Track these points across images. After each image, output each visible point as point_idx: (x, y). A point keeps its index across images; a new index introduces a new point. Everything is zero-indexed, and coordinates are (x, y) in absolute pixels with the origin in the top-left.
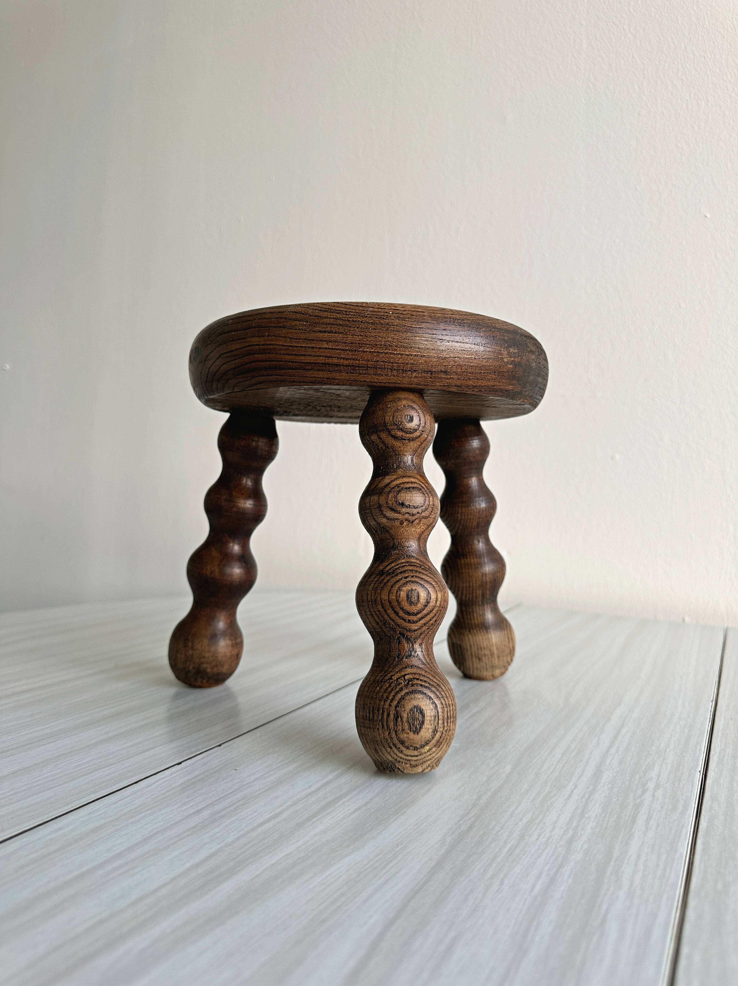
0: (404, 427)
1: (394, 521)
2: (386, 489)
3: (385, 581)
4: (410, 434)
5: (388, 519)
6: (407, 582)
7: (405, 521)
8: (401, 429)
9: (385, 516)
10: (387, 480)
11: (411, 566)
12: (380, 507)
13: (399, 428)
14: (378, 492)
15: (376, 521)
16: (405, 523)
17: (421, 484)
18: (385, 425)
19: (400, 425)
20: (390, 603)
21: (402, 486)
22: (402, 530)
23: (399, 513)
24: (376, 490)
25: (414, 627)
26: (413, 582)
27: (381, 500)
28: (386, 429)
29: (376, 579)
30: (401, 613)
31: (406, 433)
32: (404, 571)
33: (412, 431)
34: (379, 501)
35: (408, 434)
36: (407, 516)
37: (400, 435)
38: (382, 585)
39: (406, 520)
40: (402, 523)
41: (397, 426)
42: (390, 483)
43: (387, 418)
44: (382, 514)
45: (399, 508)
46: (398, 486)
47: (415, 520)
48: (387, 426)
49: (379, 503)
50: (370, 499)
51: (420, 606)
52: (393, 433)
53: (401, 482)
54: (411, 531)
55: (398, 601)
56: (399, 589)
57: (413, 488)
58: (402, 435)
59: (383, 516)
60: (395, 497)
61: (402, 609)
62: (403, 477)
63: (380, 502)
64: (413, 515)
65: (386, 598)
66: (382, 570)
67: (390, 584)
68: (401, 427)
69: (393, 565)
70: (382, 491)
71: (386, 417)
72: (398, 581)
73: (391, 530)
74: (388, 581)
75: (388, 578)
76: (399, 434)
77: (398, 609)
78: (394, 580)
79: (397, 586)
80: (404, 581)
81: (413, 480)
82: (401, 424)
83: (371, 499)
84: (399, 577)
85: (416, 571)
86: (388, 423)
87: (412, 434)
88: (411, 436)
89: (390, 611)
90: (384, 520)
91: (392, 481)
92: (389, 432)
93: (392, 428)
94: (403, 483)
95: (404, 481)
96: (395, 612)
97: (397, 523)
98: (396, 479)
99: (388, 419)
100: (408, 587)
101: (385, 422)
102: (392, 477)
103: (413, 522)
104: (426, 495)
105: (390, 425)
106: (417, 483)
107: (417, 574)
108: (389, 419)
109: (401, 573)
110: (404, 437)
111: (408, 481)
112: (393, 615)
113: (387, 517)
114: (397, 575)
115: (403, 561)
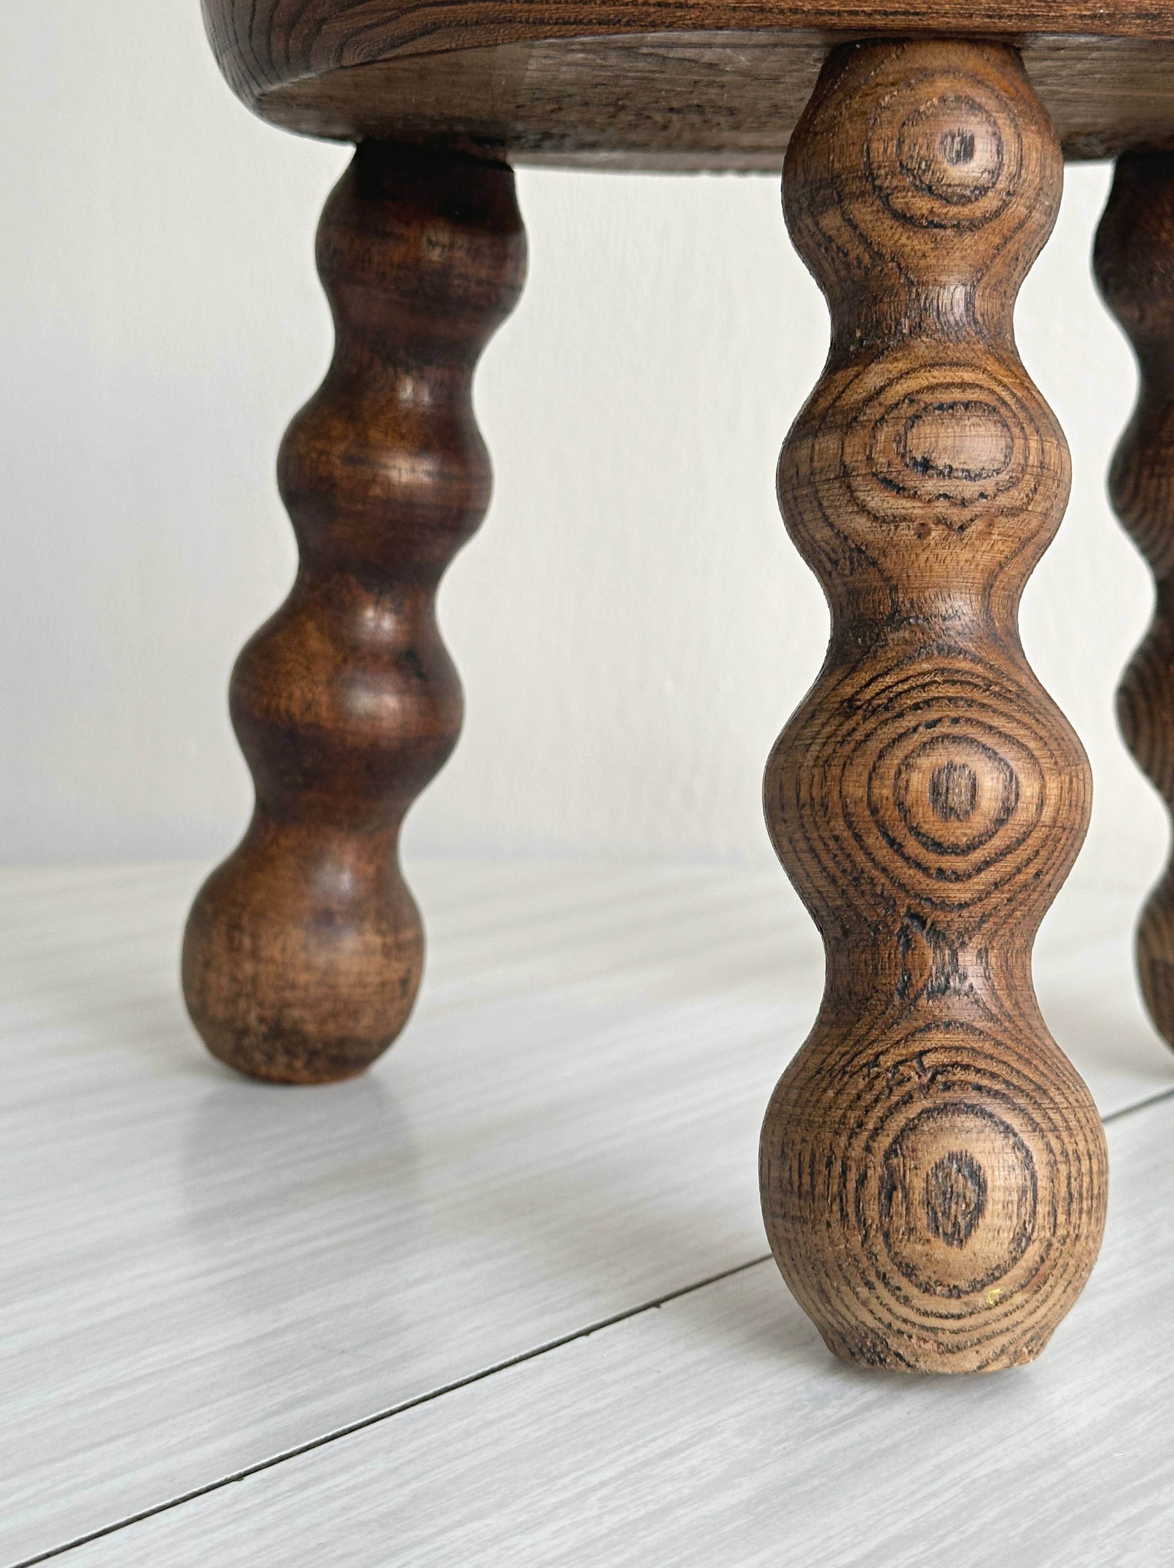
0: (939, 181)
1: (897, 527)
2: (868, 411)
3: (858, 736)
4: (963, 205)
5: (876, 518)
6: (934, 741)
7: (933, 526)
8: (930, 188)
9: (863, 509)
10: (874, 378)
11: (954, 683)
12: (845, 474)
13: (921, 182)
14: (839, 422)
15: (832, 526)
16: (933, 534)
17: (998, 389)
18: (871, 174)
19: (924, 171)
20: (874, 811)
21: (927, 398)
22: (923, 557)
23: (915, 496)
24: (834, 414)
25: (958, 892)
26: (956, 739)
27: (848, 450)
28: (874, 187)
29: (828, 729)
30: (912, 847)
31: (947, 200)
32: (928, 703)
33: (968, 193)
34: (842, 455)
35: (956, 204)
36: (941, 507)
37: (925, 211)
38: (848, 748)
39: (938, 522)
40: (922, 532)
41: (915, 177)
42: (882, 390)
43: (878, 147)
44: (854, 500)
45: (913, 479)
46: (910, 398)
47: (972, 520)
48: (878, 176)
49: (843, 464)
50: (813, 446)
51: (979, 822)
52: (898, 202)
53: (925, 383)
54: (958, 562)
55: (900, 804)
56: (907, 764)
57: (967, 405)
58: (931, 211)
59: (856, 509)
60: (901, 439)
61: (916, 831)
62: (933, 366)
63: (847, 459)
64: (964, 503)
65: (861, 792)
66: (851, 700)
67: (874, 746)
68: (927, 178)
69: (889, 680)
70: (855, 419)
71: (875, 145)
72: (901, 736)
73: (886, 556)
74: (868, 736)
75: (871, 724)
76: (922, 205)
77: (900, 832)
78: (888, 732)
79: (899, 753)
80: (924, 735)
81: (968, 376)
82: (928, 166)
83: (817, 447)
84: (909, 721)
85: (970, 703)
86: (879, 167)
87: (970, 206)
88: (966, 211)
89: (874, 840)
90: (861, 523)
91: (890, 383)
92: (886, 199)
93: (895, 183)
94: (931, 388)
95: (935, 381)
96: (892, 842)
97: (906, 533)
98: (907, 373)
99: (881, 150)
100: (939, 757)
101: (869, 164)
102: (890, 367)
103: (962, 528)
104: (1016, 431)
105: (887, 174)
106: (981, 387)
107: (974, 713)
108: (885, 150)
109: (916, 707)
110: (939, 216)
111: (949, 380)
112: (884, 854)
113: (869, 513)
114: (900, 715)
115: (926, 666)
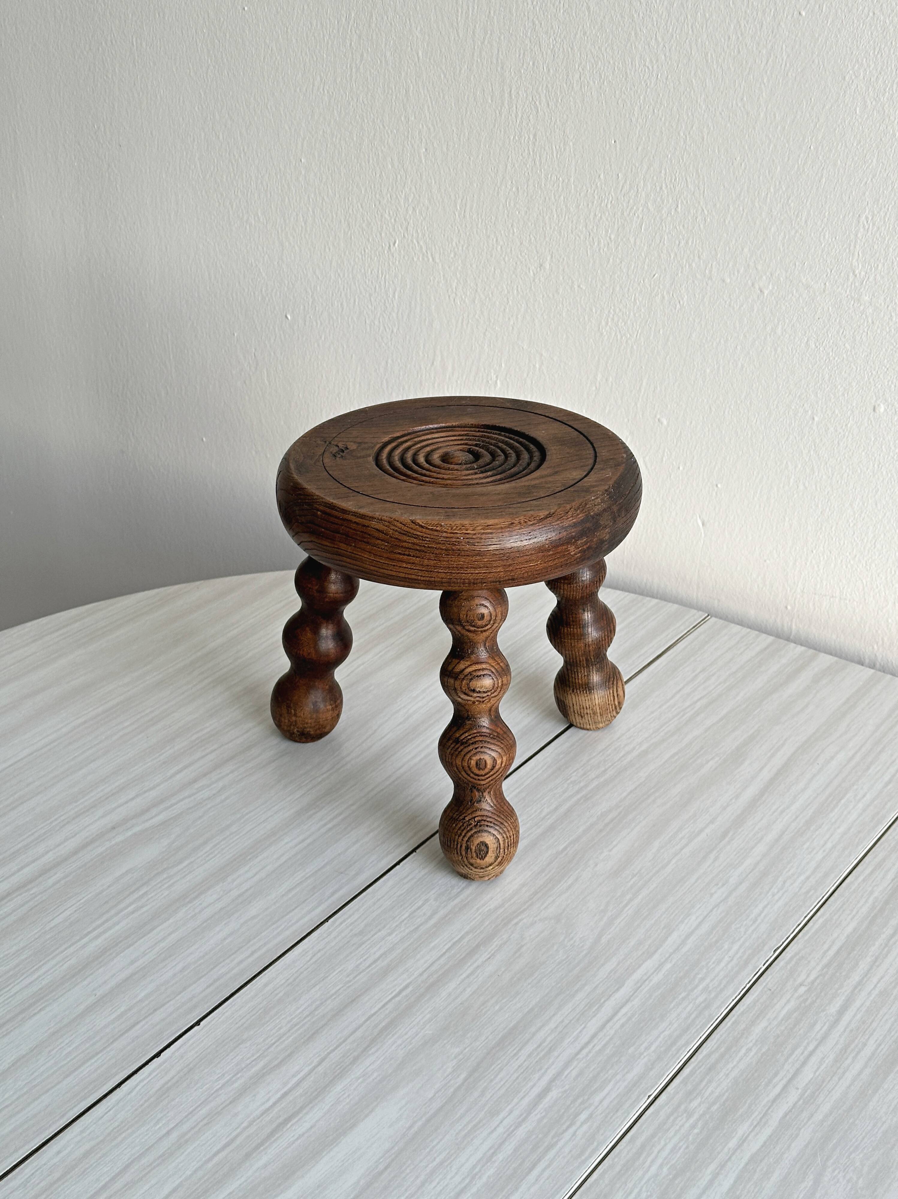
0: (476, 624)
1: (468, 701)
2: (460, 675)
3: (459, 750)
4: (482, 628)
5: (463, 699)
6: (477, 753)
8: (474, 626)
9: (459, 697)
10: (462, 666)
11: (482, 736)
12: (455, 689)
14: (454, 676)
16: (476, 703)
18: (460, 621)
20: (463, 768)
21: (474, 674)
22: (474, 707)
23: (471, 696)
24: (453, 673)
25: (482, 783)
26: (482, 752)
27: (456, 684)
28: (461, 624)
29: (452, 746)
30: (472, 775)
31: (478, 628)
32: (475, 742)
33: (483, 626)
34: (454, 685)
35: (480, 628)
36: (478, 699)
37: (473, 630)
38: (457, 753)
39: (477, 701)
40: (474, 702)
41: (470, 623)
42: (464, 670)
43: (462, 616)
44: (457, 695)
45: (471, 694)
46: (470, 673)
47: (485, 700)
48: (462, 622)
49: (454, 687)
51: (487, 770)
52: (467, 628)
53: (474, 669)
54: (483, 707)
55: (469, 767)
56: (470, 759)
57: (484, 675)
58: (475, 630)
60: (468, 684)
61: (473, 773)
62: (476, 664)
63: (456, 686)
64: (483, 698)
65: (460, 763)
66: (458, 738)
67: (463, 753)
68: (473, 624)
69: (467, 735)
72: (469, 751)
73: (465, 706)
74: (461, 750)
75: (462, 747)
77: (469, 772)
78: (466, 750)
79: (469, 756)
80: (474, 751)
81: (484, 666)
82: (473, 621)
84: (471, 748)
85: (485, 742)
86: (462, 620)
87: (484, 628)
89: (463, 773)
90: (459, 699)
91: (466, 668)
92: (464, 627)
93: (466, 624)
94: (475, 671)
95: (478, 668)
96: (467, 774)
97: (470, 703)
98: (470, 665)
100: (477, 757)
101: (459, 619)
102: (466, 663)
103: (483, 702)
104: (495, 679)
105: (464, 622)
106: (487, 669)
107: (485, 745)
109: (472, 744)
112: (466, 776)
114: (469, 745)
115: (475, 731)
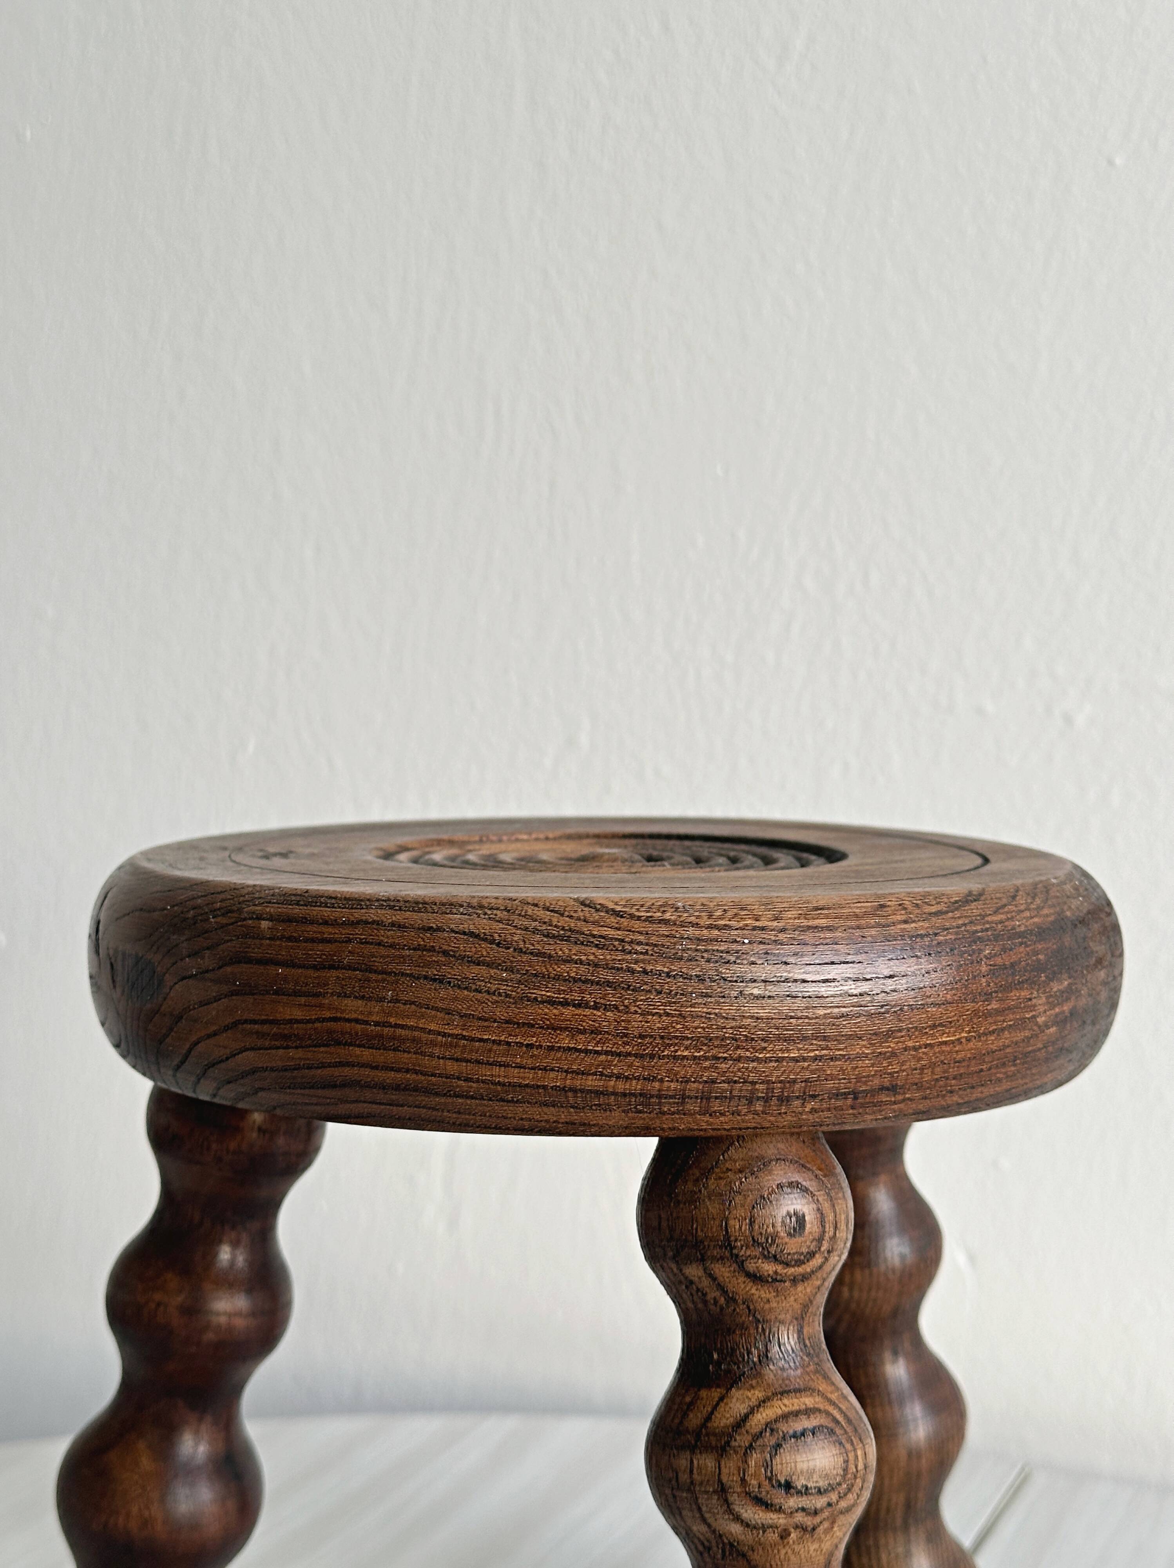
0: (782, 1251)
1: (764, 1532)
2: (738, 1438)
4: (798, 1266)
5: (748, 1525)
7: (792, 1530)
8: (775, 1256)
9: (738, 1518)
12: (722, 1491)
13: (769, 1252)
14: (714, 1443)
15: (709, 1526)
16: (792, 1535)
17: (831, 1409)
18: (730, 1245)
19: (771, 1245)
21: (784, 1428)
22: (783, 1552)
23: (779, 1510)
24: (707, 1435)
27: (725, 1471)
28: (732, 1254)
31: (787, 1264)
33: (802, 1257)
34: (720, 1474)
35: (793, 1266)
36: (799, 1518)
37: (771, 1272)
39: (796, 1527)
40: (784, 1535)
41: (763, 1248)
42: (745, 1418)
43: (734, 1224)
44: (730, 1511)
45: (779, 1499)
46: (770, 1426)
47: (821, 1522)
48: (735, 1247)
49: (720, 1481)
50: (692, 1462)
52: (751, 1266)
53: (779, 1412)
54: (808, 1553)
57: (813, 1431)
58: (776, 1272)
59: (731, 1517)
60: (768, 1465)
62: (782, 1394)
63: (724, 1479)
64: (815, 1513)
68: (773, 1250)
70: (728, 1443)
71: (731, 1222)
73: (753, 1551)
76: (768, 1268)
81: (808, 1401)
82: (773, 1241)
83: (695, 1462)
86: (736, 1240)
87: (803, 1266)
88: (800, 1270)
90: (735, 1529)
91: (752, 1411)
92: (741, 1265)
93: (748, 1253)
94: (785, 1417)
95: (786, 1410)
97: (773, 1536)
98: (764, 1402)
99: (737, 1227)
101: (727, 1237)
102: (749, 1394)
103: (814, 1529)
104: (848, 1446)
105: (742, 1246)
106: (819, 1411)
108: (740, 1228)
110: (781, 1275)
111: (796, 1408)
113: (742, 1521)
